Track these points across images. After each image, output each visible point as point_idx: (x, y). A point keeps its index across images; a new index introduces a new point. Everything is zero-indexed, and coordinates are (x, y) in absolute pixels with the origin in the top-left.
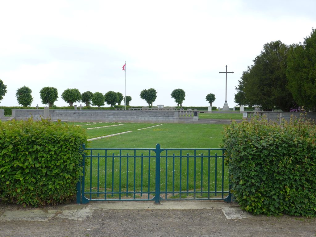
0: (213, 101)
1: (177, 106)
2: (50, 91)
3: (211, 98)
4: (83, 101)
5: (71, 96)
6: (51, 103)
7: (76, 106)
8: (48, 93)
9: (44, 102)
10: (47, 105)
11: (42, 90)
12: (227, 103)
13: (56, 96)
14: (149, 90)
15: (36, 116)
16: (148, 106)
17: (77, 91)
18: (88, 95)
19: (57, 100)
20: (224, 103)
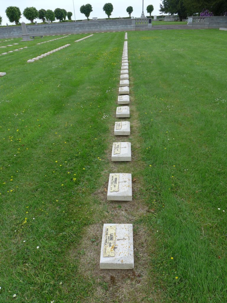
0: (131, 13)
1: (108, 18)
2: (14, 10)
3: (130, 10)
4: (40, 18)
5: (31, 13)
6: (17, 21)
7: (36, 22)
8: (13, 12)
9: (11, 21)
10: (14, 23)
11: (7, 10)
12: (144, 13)
13: (20, 14)
14: (86, 5)
15: (11, 33)
16: (87, 19)
17: (35, 9)
18: (42, 12)
19: (21, 18)
20: (142, 13)
